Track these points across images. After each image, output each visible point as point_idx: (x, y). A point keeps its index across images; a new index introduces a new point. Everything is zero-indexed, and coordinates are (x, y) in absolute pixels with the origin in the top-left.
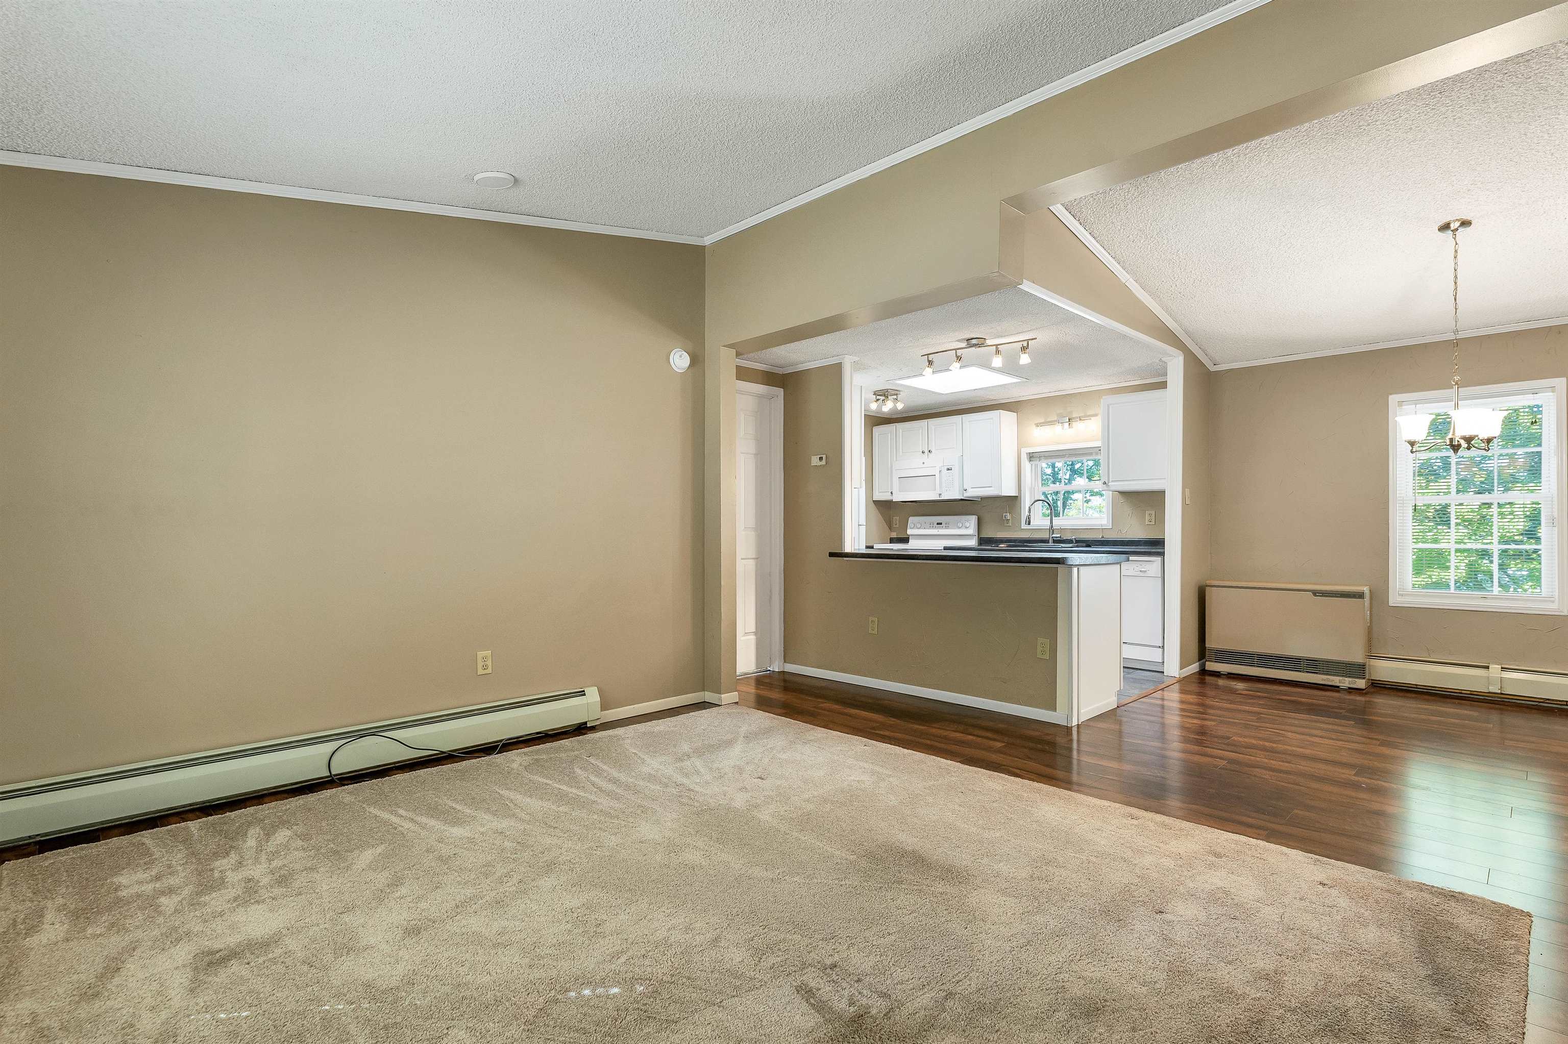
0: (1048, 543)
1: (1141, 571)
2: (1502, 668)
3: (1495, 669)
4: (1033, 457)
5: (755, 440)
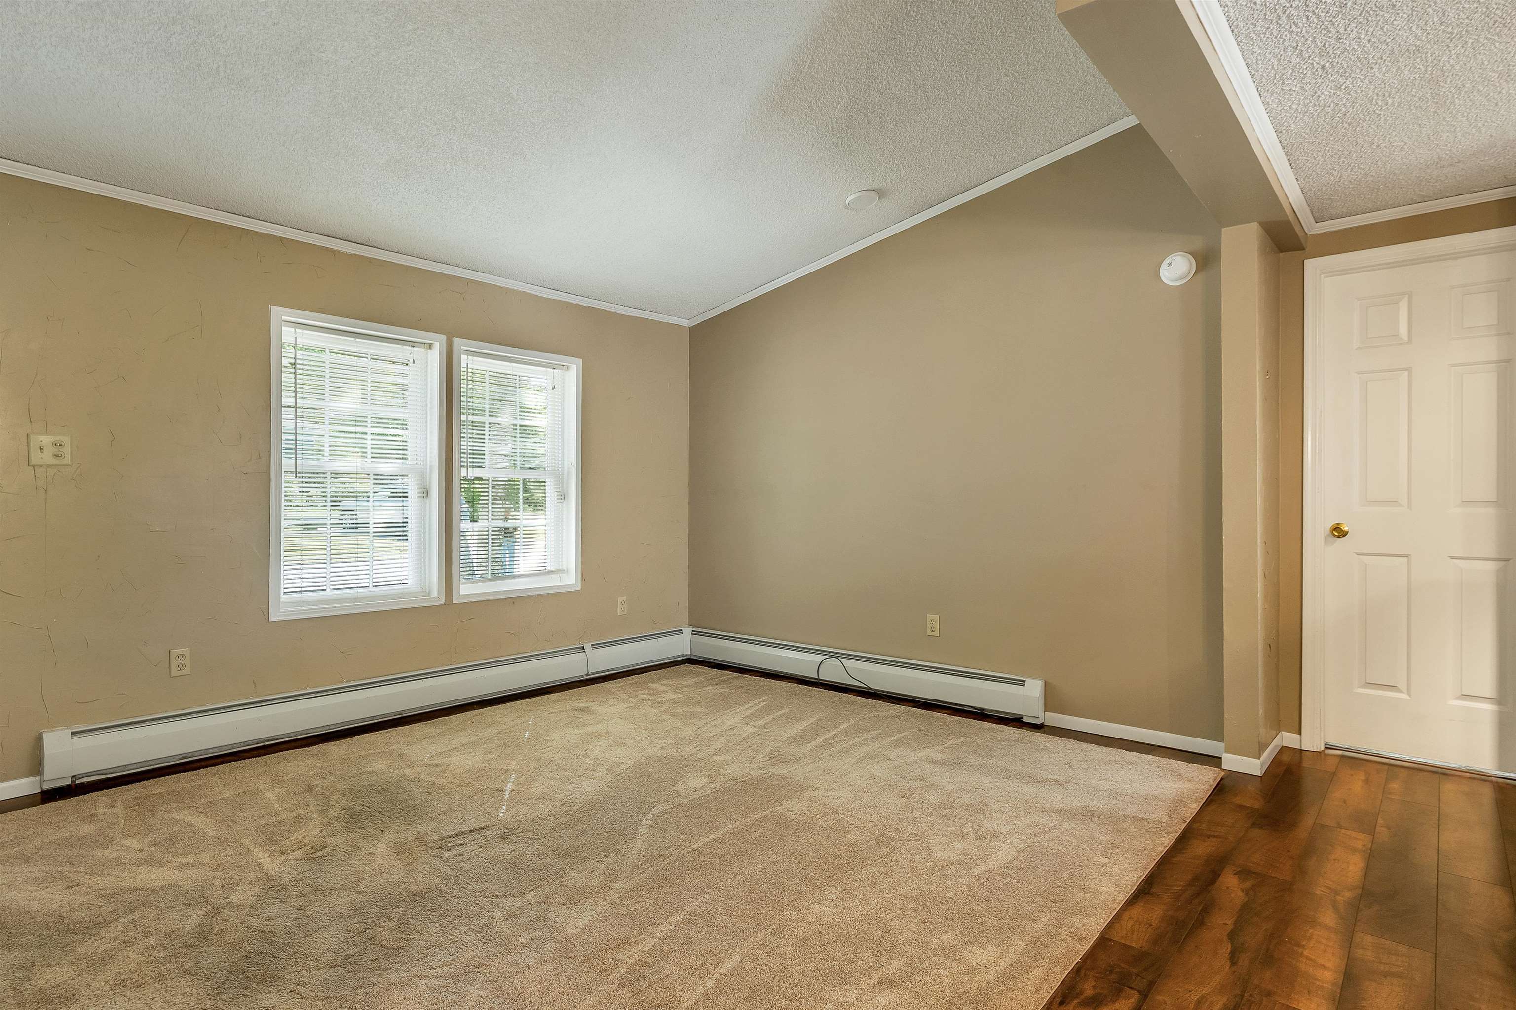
5: (1499, 335)
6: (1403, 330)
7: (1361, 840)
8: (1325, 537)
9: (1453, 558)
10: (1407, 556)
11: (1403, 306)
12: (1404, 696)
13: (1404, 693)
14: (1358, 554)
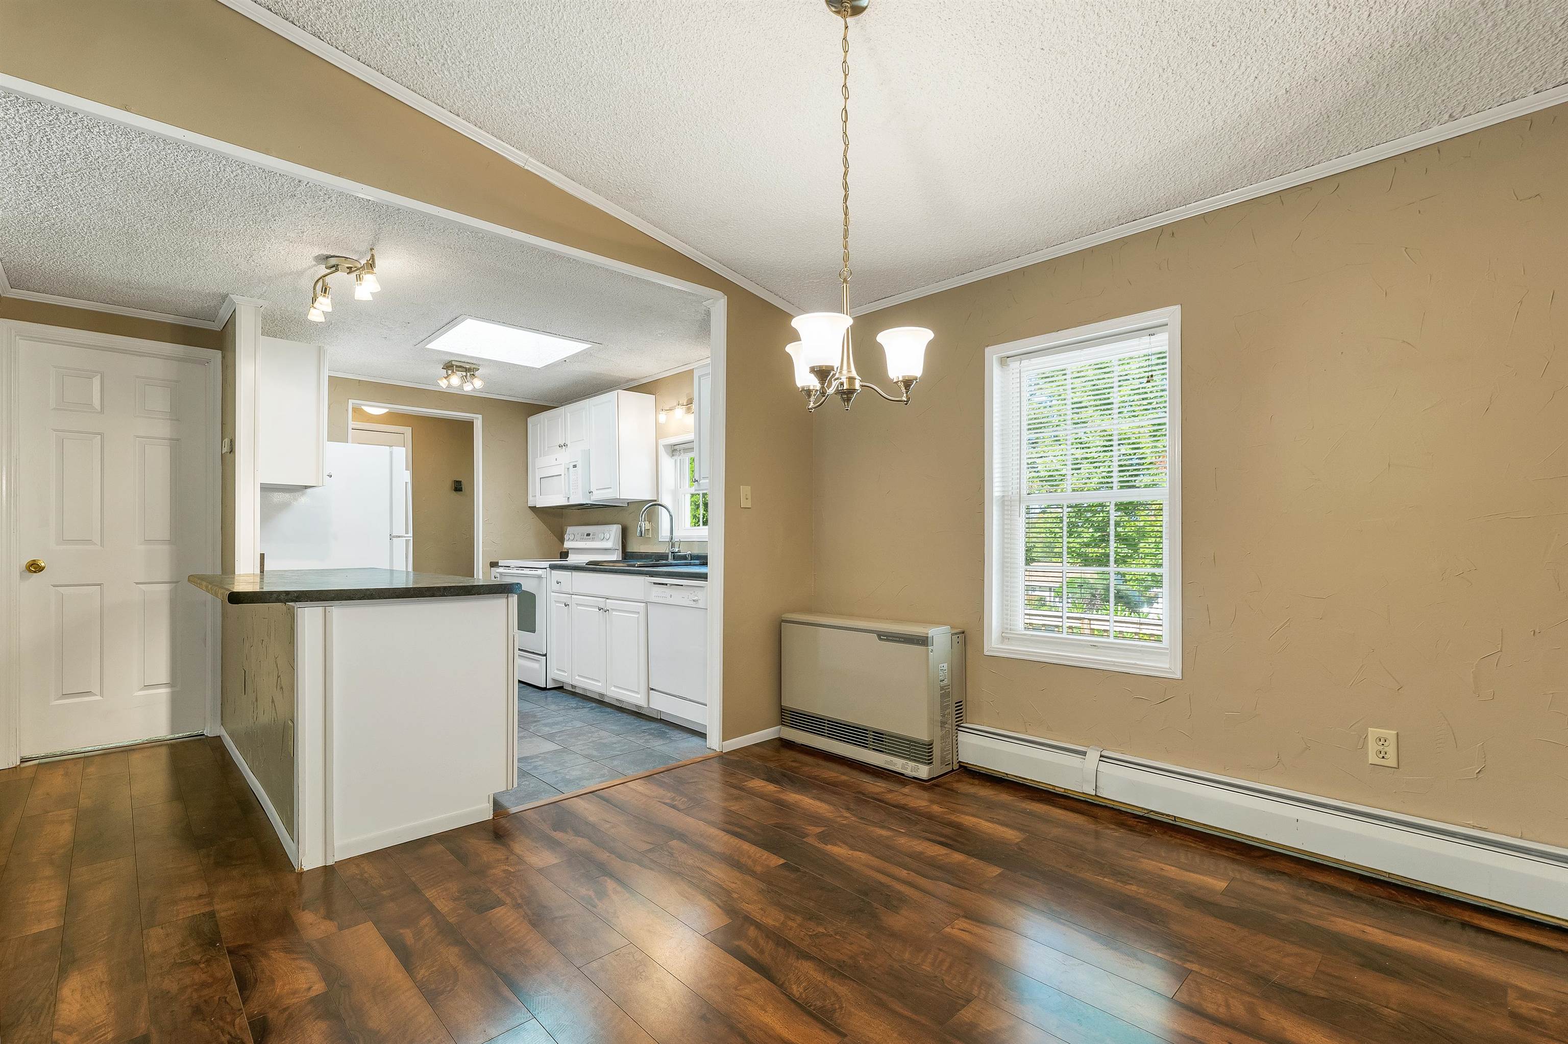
0: (667, 559)
1: (694, 600)
2: (1101, 756)
3: (1093, 755)
4: (674, 450)
5: (172, 420)
6: (96, 402)
7: (68, 813)
8: (20, 573)
9: (137, 583)
10: (99, 585)
11: (96, 382)
12: (98, 698)
13: (97, 695)
14: (54, 586)
